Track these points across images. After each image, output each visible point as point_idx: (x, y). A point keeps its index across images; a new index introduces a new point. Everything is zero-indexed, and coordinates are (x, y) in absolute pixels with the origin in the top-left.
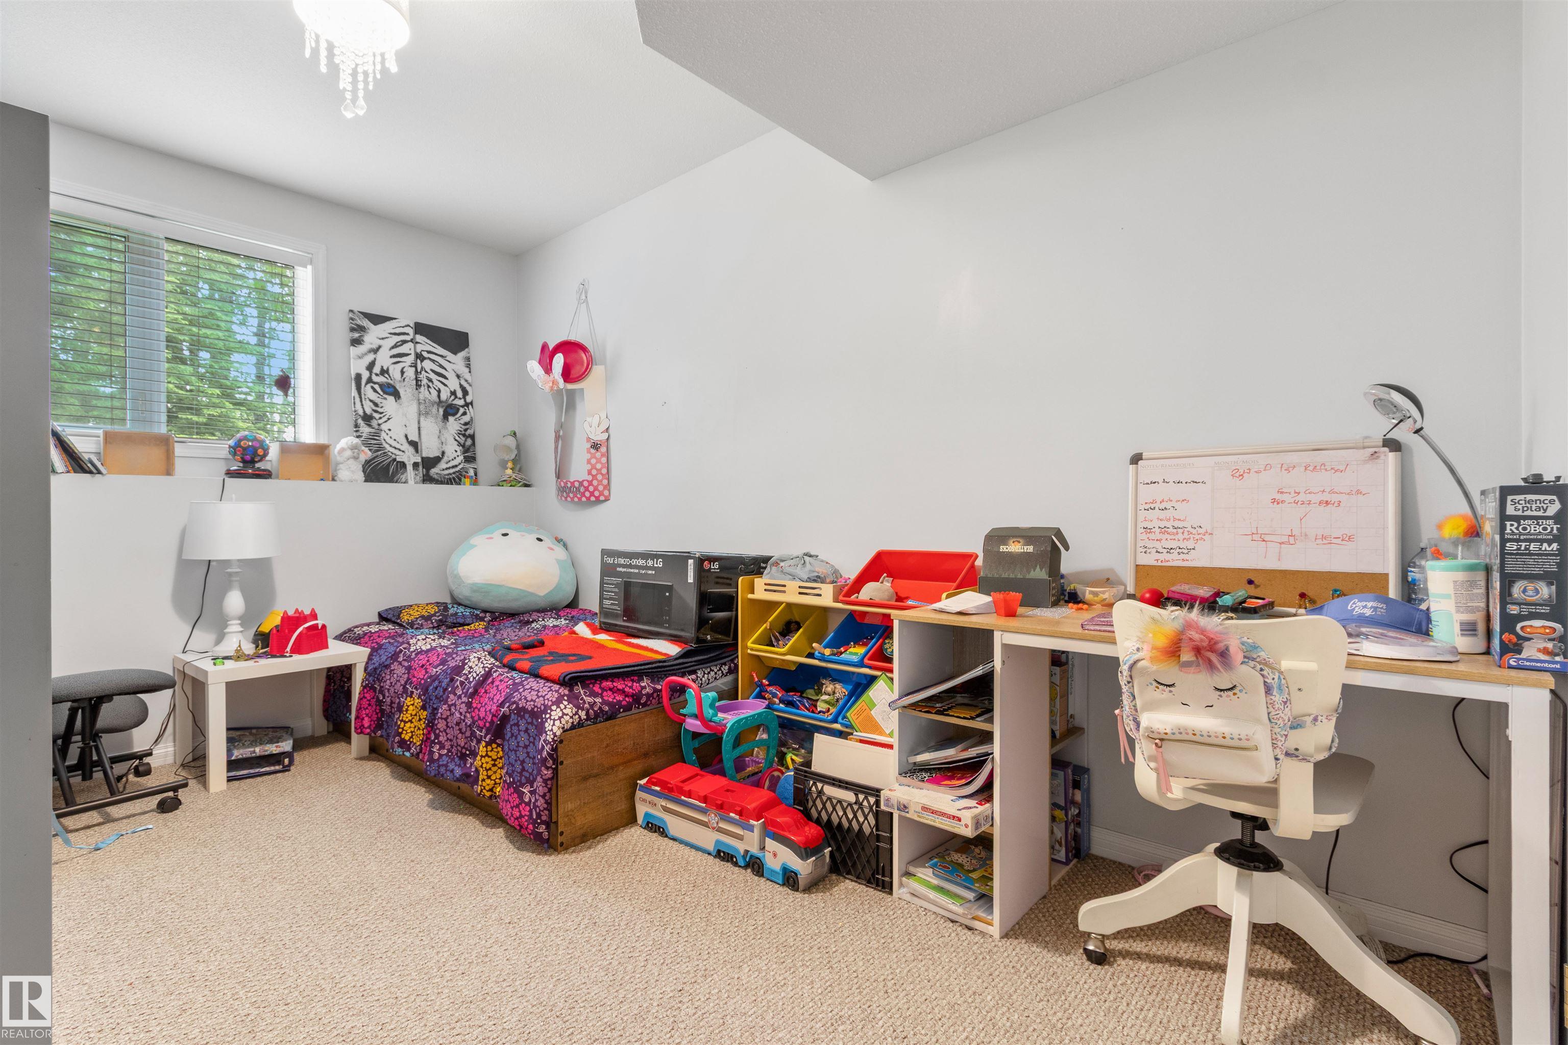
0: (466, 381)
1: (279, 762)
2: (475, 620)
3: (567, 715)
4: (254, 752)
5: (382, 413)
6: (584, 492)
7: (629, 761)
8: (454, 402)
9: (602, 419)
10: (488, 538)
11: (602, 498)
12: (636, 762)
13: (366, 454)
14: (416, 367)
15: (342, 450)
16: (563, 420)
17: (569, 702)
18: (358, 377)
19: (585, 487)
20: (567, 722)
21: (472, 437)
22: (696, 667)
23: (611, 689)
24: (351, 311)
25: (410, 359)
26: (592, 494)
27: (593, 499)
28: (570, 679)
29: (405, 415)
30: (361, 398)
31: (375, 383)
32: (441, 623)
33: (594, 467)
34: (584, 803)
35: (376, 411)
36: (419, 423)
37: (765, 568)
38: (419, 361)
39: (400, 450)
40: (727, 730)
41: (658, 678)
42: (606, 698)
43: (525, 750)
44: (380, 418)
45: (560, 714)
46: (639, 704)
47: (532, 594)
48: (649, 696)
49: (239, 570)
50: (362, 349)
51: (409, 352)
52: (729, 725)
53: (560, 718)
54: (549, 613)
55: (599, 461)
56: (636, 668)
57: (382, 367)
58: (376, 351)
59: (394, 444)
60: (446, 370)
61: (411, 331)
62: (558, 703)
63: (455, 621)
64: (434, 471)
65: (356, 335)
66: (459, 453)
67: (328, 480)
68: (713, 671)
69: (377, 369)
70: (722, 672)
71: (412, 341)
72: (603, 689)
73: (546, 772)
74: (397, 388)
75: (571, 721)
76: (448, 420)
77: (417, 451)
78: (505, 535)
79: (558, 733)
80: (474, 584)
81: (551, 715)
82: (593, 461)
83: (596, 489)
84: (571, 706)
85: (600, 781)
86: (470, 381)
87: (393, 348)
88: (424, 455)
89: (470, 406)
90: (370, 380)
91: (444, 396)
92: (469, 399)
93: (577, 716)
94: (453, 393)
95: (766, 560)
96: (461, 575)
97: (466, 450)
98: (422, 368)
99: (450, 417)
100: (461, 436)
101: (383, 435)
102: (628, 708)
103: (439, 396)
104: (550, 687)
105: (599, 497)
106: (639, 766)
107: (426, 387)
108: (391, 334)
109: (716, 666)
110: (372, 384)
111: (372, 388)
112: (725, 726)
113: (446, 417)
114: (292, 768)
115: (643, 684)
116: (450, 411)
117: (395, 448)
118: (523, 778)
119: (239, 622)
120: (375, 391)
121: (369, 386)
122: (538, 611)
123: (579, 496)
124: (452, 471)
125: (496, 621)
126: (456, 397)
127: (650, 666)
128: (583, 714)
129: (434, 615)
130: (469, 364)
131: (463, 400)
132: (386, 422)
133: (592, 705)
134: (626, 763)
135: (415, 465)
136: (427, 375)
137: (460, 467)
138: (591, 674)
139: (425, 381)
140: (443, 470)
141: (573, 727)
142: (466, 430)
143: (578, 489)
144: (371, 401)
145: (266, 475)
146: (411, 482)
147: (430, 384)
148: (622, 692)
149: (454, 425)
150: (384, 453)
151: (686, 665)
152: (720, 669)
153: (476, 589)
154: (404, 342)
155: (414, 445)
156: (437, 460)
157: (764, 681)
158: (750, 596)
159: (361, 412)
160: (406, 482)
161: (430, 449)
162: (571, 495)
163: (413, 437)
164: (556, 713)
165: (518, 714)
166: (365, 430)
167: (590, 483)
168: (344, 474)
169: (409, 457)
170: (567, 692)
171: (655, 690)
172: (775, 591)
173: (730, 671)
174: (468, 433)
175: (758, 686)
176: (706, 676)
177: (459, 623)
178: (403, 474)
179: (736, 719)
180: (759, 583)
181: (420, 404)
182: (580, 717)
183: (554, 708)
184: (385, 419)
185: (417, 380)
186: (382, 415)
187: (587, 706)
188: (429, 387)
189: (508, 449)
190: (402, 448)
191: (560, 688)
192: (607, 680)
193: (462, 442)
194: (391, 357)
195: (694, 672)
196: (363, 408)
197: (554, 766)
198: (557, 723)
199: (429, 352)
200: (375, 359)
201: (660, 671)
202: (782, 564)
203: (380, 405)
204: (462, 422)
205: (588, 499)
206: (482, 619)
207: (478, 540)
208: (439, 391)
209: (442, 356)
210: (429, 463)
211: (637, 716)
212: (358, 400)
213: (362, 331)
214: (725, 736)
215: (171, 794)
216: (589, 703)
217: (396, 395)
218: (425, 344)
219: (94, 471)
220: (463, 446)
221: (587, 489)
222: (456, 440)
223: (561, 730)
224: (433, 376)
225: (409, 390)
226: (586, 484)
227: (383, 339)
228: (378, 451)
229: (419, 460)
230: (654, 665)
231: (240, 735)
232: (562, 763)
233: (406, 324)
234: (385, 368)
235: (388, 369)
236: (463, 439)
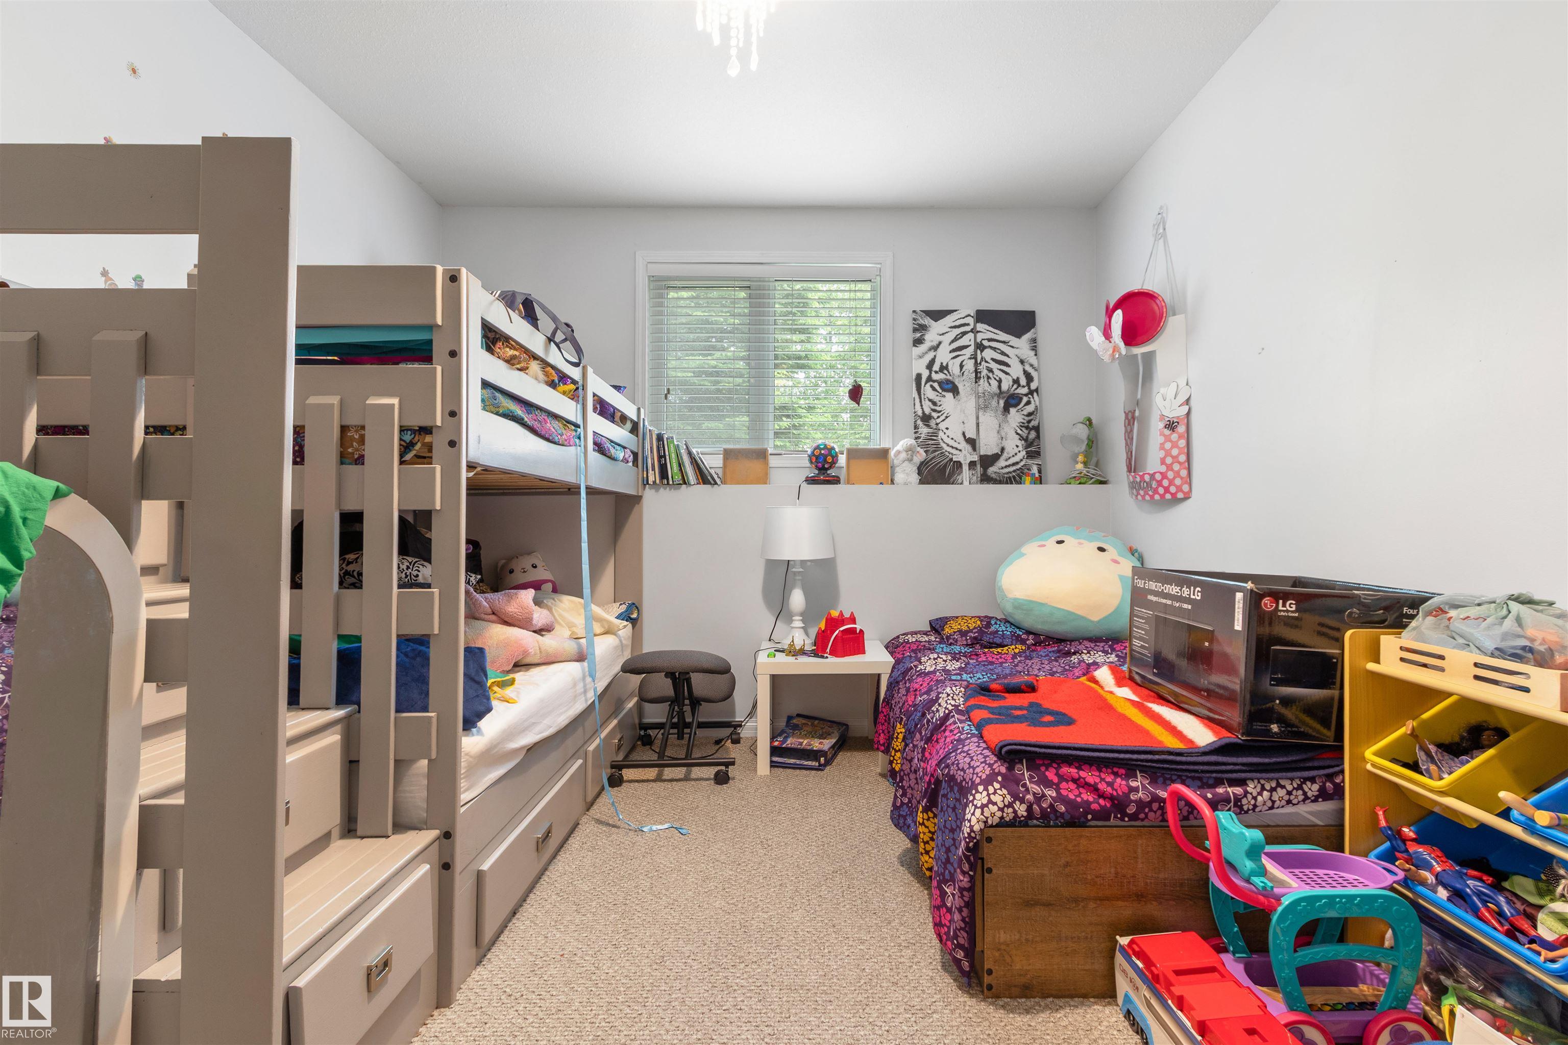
0: (1031, 365)
1: (817, 759)
2: (1014, 642)
3: (995, 804)
4: (801, 744)
5: (941, 411)
6: (1157, 488)
7: (1107, 899)
8: (1016, 392)
9: (1180, 387)
10: (1039, 546)
11: (1180, 495)
12: (1120, 903)
13: (921, 455)
14: (976, 359)
15: (899, 452)
16: (1139, 397)
17: (1003, 786)
18: (919, 376)
19: (1158, 481)
20: (992, 815)
21: (1037, 429)
22: (1243, 775)
23: (1075, 781)
24: (914, 312)
25: (971, 350)
26: (1167, 490)
27: (1168, 496)
28: (1009, 752)
29: (963, 411)
30: (920, 398)
31: (934, 381)
32: (975, 642)
33: (1168, 453)
34: (1027, 940)
35: (934, 411)
36: (978, 418)
37: (1412, 617)
38: (979, 352)
39: (957, 449)
40: (1280, 909)
41: (1165, 780)
42: (1064, 792)
43: (951, 835)
44: (938, 417)
45: (985, 801)
46: (1124, 814)
47: (1082, 617)
48: (1140, 804)
49: (801, 570)
50: (923, 348)
51: (968, 344)
52: (1286, 901)
53: (983, 807)
54: (1102, 644)
55: (1174, 445)
56: (1122, 756)
57: (942, 363)
58: (935, 348)
59: (951, 443)
60: (1008, 356)
61: (971, 321)
62: (987, 782)
63: (991, 641)
64: (992, 470)
65: (918, 335)
66: (1020, 448)
67: (888, 484)
68: (1283, 787)
69: (936, 367)
70: (1305, 793)
71: (972, 331)
72: (1062, 778)
73: (962, 878)
74: (956, 383)
75: (999, 814)
76: (1009, 412)
77: (974, 449)
78: (1060, 542)
79: (977, 828)
80: (1015, 599)
81: (974, 798)
82: (1168, 445)
83: (1171, 482)
84: (1005, 791)
85: (1053, 913)
86: (1036, 365)
87: (953, 342)
88: (982, 453)
89: (1035, 394)
90: (929, 379)
91: (1005, 387)
92: (1033, 386)
93: (1010, 810)
94: (1016, 381)
95: (1417, 601)
96: (1004, 587)
97: (1028, 443)
98: (982, 358)
99: (1011, 409)
100: (1023, 429)
101: (941, 434)
102: (1102, 815)
103: (1000, 387)
104: (985, 757)
105: (1176, 493)
106: (1126, 911)
107: (986, 379)
108: (951, 327)
109: (1292, 779)
110: (931, 383)
111: (932, 386)
112: (1278, 899)
113: (1006, 409)
114: (828, 768)
115: (1133, 784)
116: (1011, 401)
117: (952, 447)
118: (947, 871)
119: (801, 618)
120: (934, 389)
121: (928, 385)
122: (1090, 640)
123: (1150, 493)
124: (1012, 469)
125: (1039, 646)
126: (1019, 385)
127: (1150, 757)
128: (1022, 810)
129: (971, 631)
130: (1035, 346)
131: (1026, 388)
132: (943, 420)
133: (1039, 798)
134: (1102, 899)
135: (972, 464)
136: (987, 365)
137: (1022, 464)
138: (1043, 750)
139: (985, 372)
140: (1002, 468)
141: (1002, 823)
142: (1029, 422)
143: (1149, 485)
144: (930, 400)
145: (836, 481)
146: (966, 483)
147: (991, 375)
148: (1094, 789)
149: (1016, 417)
150: (942, 453)
151: (1223, 768)
152: (1300, 787)
153: (1019, 605)
154: (964, 333)
155: (972, 442)
156: (996, 458)
157: (1405, 830)
158: (1371, 666)
159: (920, 413)
160: (962, 483)
161: (988, 446)
162: (1142, 492)
163: (971, 434)
164: (981, 798)
165: (949, 782)
166: (924, 430)
167: (1164, 476)
168: (899, 477)
169: (965, 456)
170: (1003, 770)
171: (1156, 799)
172: (1425, 665)
173: (1323, 795)
174: (1031, 425)
175: (1389, 838)
176: (1265, 793)
177: (996, 644)
178: (959, 474)
179: (1308, 892)
180: (1390, 643)
181: (979, 397)
182: (1015, 812)
183: (981, 788)
184: (943, 418)
185: (976, 372)
186: (940, 414)
187: (1030, 797)
188: (989, 378)
189: (1076, 440)
190: (959, 447)
191: (996, 762)
192: (1070, 765)
193: (1025, 435)
194: (950, 352)
195: (1242, 783)
196: (922, 409)
197: (971, 873)
198: (978, 812)
199: (990, 340)
200: (935, 356)
201: (1172, 769)
202: (1453, 613)
203: (939, 403)
204: (1025, 412)
205: (1162, 496)
206: (1023, 642)
207: (1031, 549)
208: (1000, 381)
209: (1004, 342)
210: (988, 461)
211: (1122, 831)
212: (917, 401)
213: (923, 330)
214: (1275, 918)
215: (723, 768)
216: (1034, 794)
217: (955, 390)
218: (986, 332)
219: (712, 482)
220: (1026, 440)
221: (1160, 483)
222: (1018, 434)
223: (982, 825)
224: (994, 366)
225: (967, 384)
226: (1158, 477)
227: (943, 334)
228: (935, 451)
229: (975, 458)
230: (1157, 757)
231: (804, 724)
232: (990, 871)
233: (967, 314)
234: (944, 364)
235: (947, 365)
236: (1027, 432)
